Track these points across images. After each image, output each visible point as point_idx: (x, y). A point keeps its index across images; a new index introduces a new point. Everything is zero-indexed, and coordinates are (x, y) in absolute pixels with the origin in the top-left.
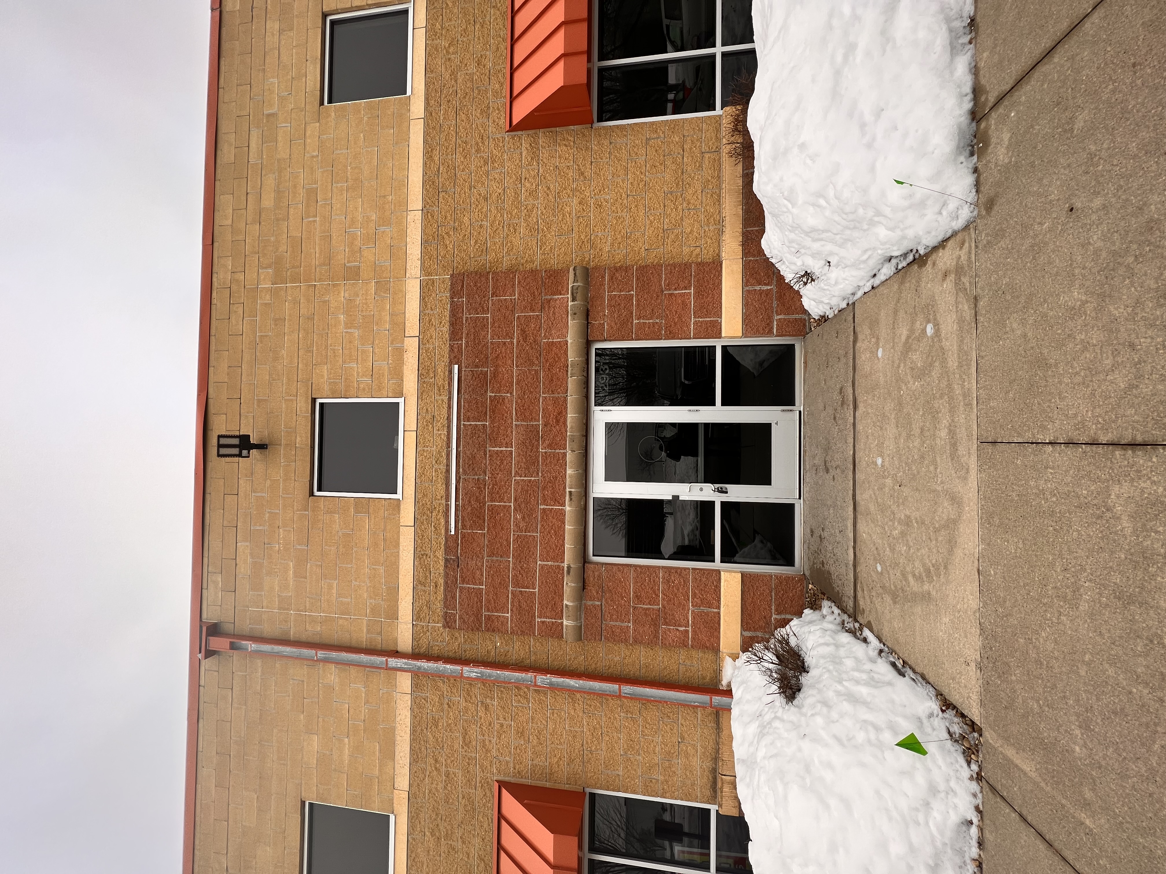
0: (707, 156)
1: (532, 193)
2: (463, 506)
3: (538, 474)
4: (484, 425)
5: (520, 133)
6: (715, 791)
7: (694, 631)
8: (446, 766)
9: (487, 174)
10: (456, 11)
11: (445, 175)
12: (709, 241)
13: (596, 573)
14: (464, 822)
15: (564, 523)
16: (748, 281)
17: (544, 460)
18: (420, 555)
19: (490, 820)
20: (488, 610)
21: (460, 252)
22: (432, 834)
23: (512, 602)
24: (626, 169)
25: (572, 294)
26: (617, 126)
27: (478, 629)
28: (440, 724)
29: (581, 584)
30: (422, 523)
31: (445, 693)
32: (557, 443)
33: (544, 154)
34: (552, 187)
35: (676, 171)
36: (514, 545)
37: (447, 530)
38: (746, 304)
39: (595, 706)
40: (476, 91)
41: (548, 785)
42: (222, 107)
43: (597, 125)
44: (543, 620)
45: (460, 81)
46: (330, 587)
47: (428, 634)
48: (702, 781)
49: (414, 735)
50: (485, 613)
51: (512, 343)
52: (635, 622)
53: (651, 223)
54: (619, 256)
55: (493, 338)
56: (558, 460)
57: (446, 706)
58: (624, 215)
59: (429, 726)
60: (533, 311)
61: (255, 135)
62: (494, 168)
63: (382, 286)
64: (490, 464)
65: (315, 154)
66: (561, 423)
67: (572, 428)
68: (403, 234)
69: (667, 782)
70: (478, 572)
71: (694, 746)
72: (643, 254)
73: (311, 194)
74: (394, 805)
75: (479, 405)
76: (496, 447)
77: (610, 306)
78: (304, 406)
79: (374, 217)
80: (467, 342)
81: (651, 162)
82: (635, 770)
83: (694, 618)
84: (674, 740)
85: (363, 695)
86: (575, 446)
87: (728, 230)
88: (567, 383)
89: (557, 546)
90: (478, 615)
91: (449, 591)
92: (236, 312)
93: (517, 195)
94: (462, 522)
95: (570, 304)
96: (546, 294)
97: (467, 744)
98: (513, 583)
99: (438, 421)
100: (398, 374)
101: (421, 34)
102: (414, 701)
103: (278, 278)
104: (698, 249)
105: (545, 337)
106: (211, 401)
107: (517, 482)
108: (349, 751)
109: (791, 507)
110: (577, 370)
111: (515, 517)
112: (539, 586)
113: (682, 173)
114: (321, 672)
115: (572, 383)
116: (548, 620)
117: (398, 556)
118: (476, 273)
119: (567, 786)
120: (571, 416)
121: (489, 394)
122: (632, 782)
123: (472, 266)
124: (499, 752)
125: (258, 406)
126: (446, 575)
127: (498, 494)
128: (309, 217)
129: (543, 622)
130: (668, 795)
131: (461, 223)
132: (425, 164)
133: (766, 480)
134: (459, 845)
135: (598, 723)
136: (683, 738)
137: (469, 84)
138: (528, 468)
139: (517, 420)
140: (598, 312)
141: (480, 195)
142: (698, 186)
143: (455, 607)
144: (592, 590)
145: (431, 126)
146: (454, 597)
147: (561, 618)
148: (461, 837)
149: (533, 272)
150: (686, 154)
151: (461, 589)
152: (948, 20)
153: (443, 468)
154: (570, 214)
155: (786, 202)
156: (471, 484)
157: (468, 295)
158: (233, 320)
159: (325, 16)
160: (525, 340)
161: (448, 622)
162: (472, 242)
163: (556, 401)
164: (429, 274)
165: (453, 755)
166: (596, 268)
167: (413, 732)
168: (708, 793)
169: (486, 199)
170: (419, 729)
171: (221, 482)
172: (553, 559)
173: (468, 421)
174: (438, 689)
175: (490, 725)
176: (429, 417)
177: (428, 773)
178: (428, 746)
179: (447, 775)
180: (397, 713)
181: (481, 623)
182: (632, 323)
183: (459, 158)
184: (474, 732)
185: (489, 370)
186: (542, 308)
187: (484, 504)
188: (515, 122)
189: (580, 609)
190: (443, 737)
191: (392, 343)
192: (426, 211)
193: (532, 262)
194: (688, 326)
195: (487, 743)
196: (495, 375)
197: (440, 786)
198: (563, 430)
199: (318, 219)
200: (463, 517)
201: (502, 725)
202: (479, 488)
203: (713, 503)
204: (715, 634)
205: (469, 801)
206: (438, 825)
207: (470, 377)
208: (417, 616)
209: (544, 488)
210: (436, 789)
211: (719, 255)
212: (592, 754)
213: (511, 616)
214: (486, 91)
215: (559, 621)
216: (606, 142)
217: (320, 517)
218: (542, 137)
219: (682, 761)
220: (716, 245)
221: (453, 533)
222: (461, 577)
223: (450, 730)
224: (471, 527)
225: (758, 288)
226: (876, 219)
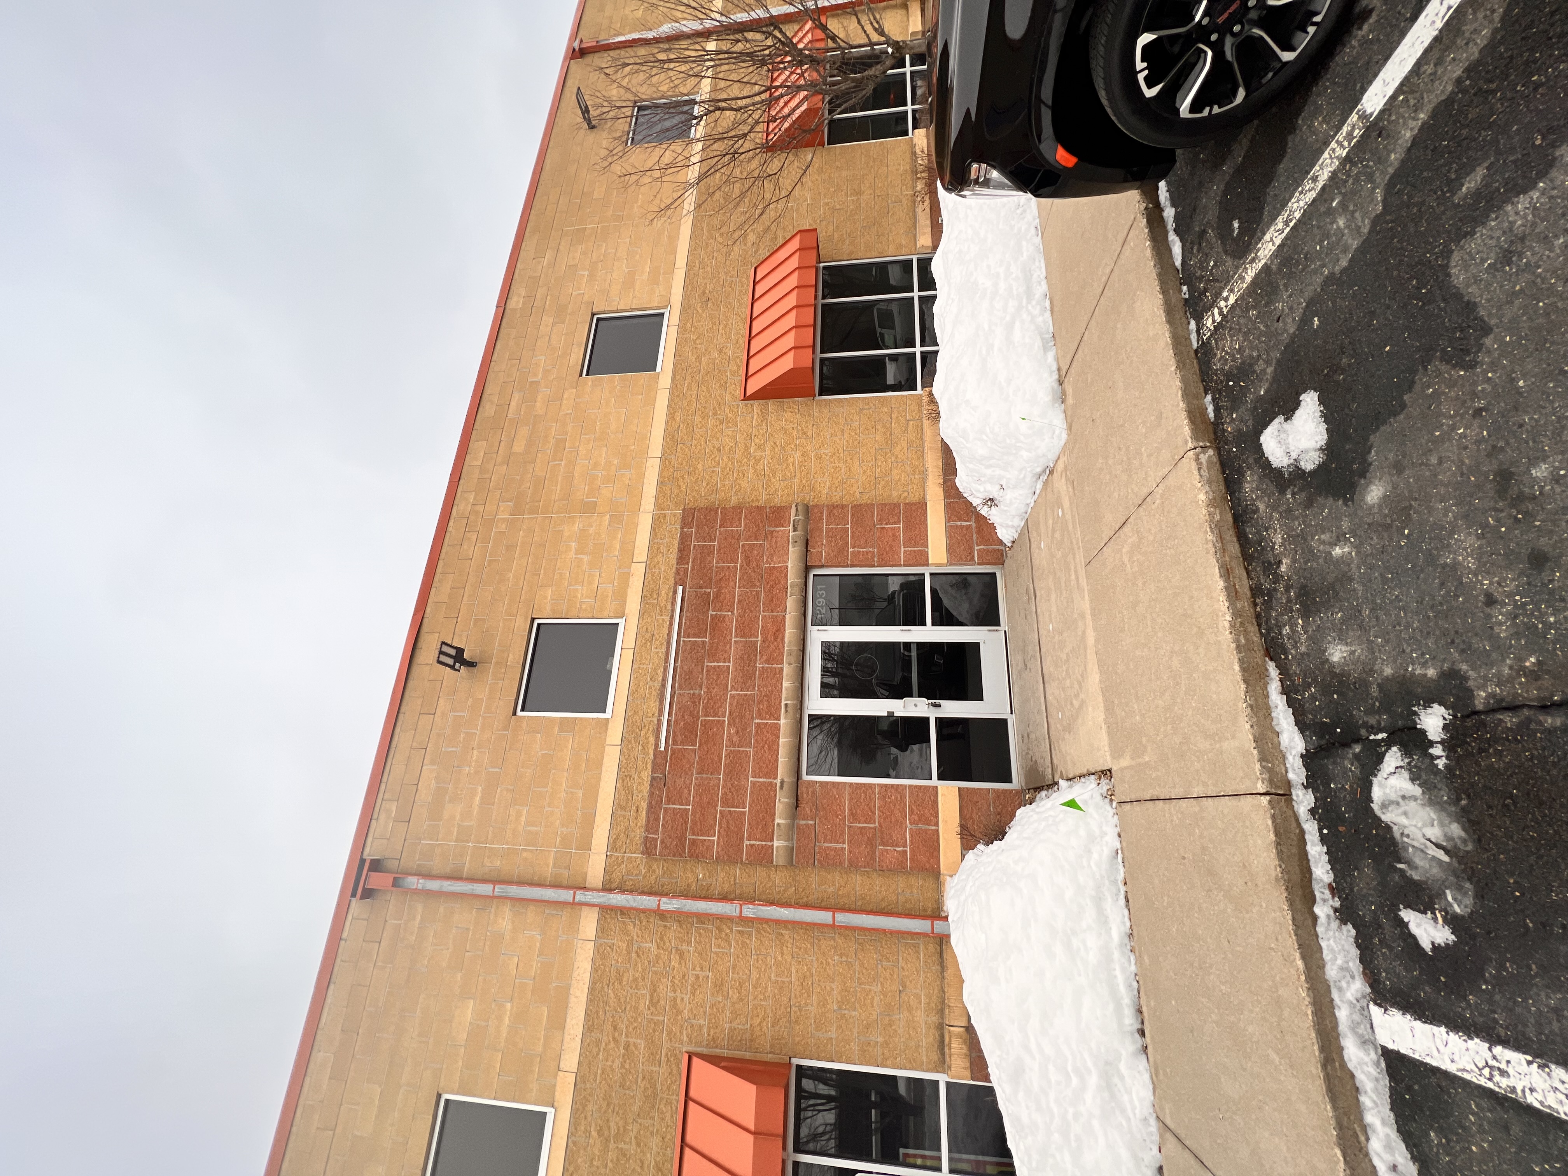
0: (911, 423)
1: (760, 447)
2: (676, 721)
3: (754, 688)
4: (703, 642)
5: (752, 402)
6: (943, 1054)
7: (912, 851)
8: (627, 1036)
9: (722, 431)
10: (704, 315)
11: (684, 431)
12: (915, 487)
13: (810, 790)
14: (642, 1115)
15: (778, 737)
16: (950, 518)
17: (760, 675)
18: (624, 776)
19: (674, 1108)
20: (693, 834)
21: (692, 491)
22: (600, 1132)
23: (720, 824)
24: (843, 431)
25: (794, 526)
26: (836, 400)
27: (680, 854)
28: (625, 979)
29: (794, 801)
30: (630, 742)
31: (635, 938)
32: (775, 658)
33: (772, 417)
34: (778, 442)
35: (885, 434)
36: (725, 760)
37: (657, 745)
38: (949, 537)
39: (806, 949)
40: (717, 371)
41: (748, 1055)
42: (491, 376)
43: (818, 398)
44: (752, 842)
45: (703, 363)
46: (519, 814)
47: (623, 866)
48: (927, 1039)
49: (592, 995)
50: (689, 836)
51: (736, 567)
52: (850, 842)
53: (865, 472)
54: (836, 498)
55: (718, 562)
56: (775, 674)
57: (634, 955)
58: (841, 465)
59: (612, 981)
60: (757, 540)
61: (517, 396)
62: (728, 427)
63: (616, 518)
64: (708, 679)
65: (570, 412)
66: (779, 640)
67: (789, 642)
68: (641, 476)
69: (887, 1044)
70: (686, 791)
71: (917, 996)
72: (857, 495)
73: (560, 443)
74: (557, 1093)
75: (701, 623)
76: (714, 662)
77: (827, 536)
78: (521, 624)
79: (616, 462)
80: (693, 566)
81: (864, 426)
82: (851, 1031)
83: (912, 836)
84: (894, 987)
85: (538, 944)
86: (793, 659)
87: (930, 477)
88: (786, 603)
89: (770, 761)
90: (682, 839)
91: (653, 812)
92: (469, 539)
93: (747, 448)
94: (674, 737)
95: (791, 534)
96: (770, 526)
97: (654, 1003)
98: (722, 802)
99: (657, 640)
100: (621, 596)
101: (674, 331)
102: (597, 949)
103: (517, 510)
104: (906, 493)
105: (767, 562)
106: (425, 621)
107: (733, 696)
108: (510, 1020)
109: (1005, 721)
110: (796, 590)
111: (728, 731)
112: (750, 805)
113: (891, 434)
114: (492, 917)
115: (791, 603)
116: (758, 843)
117: (600, 778)
118: (707, 508)
119: (770, 1056)
120: (790, 632)
121: (711, 612)
122: (848, 1047)
123: (702, 503)
124: (692, 1013)
125: (475, 625)
126: (651, 794)
127: (713, 707)
128: (555, 460)
129: (752, 846)
130: (889, 1062)
131: (696, 468)
132: (667, 422)
133: (978, 696)
134: (632, 1149)
135: (809, 970)
136: (904, 986)
137: (711, 366)
138: (744, 683)
139: (736, 637)
140: (817, 542)
141: (714, 447)
142: (904, 444)
143: (658, 831)
144: (805, 807)
145: (676, 394)
146: (657, 819)
147: (772, 840)
148: (635, 1138)
149: (759, 509)
150: (894, 421)
151: (666, 810)
152: (1041, 334)
153: (657, 685)
154: (793, 464)
155: (961, 440)
156: (686, 699)
157: (697, 526)
158: (465, 546)
159: (593, 315)
160: (748, 565)
161: (648, 849)
162: (704, 484)
163: (774, 619)
164: (662, 509)
165: (636, 1020)
166: (816, 506)
167: (592, 990)
168: (935, 1056)
169: (719, 450)
170: (599, 986)
171: (419, 702)
172: (766, 775)
173: (688, 637)
174: (627, 933)
175: (684, 976)
176: (648, 636)
177: (603, 1045)
178: (608, 1008)
179: (627, 1047)
180: (575, 967)
181: (684, 848)
182: (848, 551)
183: (698, 419)
184: (664, 988)
185: (712, 591)
186: (766, 537)
187: (698, 720)
188: (748, 394)
189: (792, 829)
190: (626, 996)
191: (620, 568)
192: (665, 458)
193: (758, 500)
194: (898, 554)
195: (679, 1001)
196: (717, 596)
197: (617, 1063)
198: (781, 646)
199: (563, 463)
200: (674, 732)
201: (697, 977)
202: (694, 702)
203: (927, 719)
204: (935, 853)
205: (649, 1083)
206: (608, 1120)
207: (693, 597)
208: (613, 845)
209: (759, 703)
210: (611, 1067)
211: (924, 498)
212: (800, 1011)
213: (718, 838)
214: (726, 371)
215: (770, 844)
216: (826, 411)
217: (521, 737)
218: (771, 404)
219: (904, 1015)
220: (921, 490)
221: (662, 749)
222: (667, 796)
223: (636, 986)
224: (682, 743)
225: (959, 523)
226: (1018, 444)
